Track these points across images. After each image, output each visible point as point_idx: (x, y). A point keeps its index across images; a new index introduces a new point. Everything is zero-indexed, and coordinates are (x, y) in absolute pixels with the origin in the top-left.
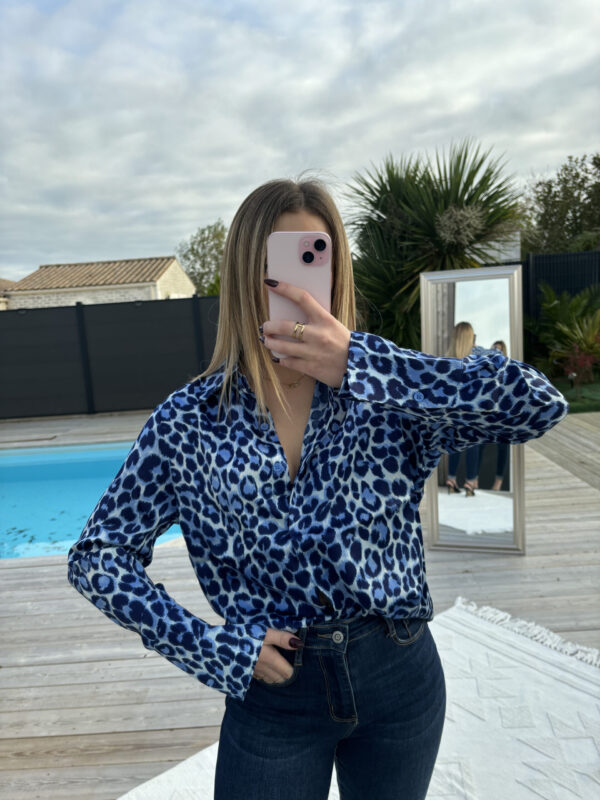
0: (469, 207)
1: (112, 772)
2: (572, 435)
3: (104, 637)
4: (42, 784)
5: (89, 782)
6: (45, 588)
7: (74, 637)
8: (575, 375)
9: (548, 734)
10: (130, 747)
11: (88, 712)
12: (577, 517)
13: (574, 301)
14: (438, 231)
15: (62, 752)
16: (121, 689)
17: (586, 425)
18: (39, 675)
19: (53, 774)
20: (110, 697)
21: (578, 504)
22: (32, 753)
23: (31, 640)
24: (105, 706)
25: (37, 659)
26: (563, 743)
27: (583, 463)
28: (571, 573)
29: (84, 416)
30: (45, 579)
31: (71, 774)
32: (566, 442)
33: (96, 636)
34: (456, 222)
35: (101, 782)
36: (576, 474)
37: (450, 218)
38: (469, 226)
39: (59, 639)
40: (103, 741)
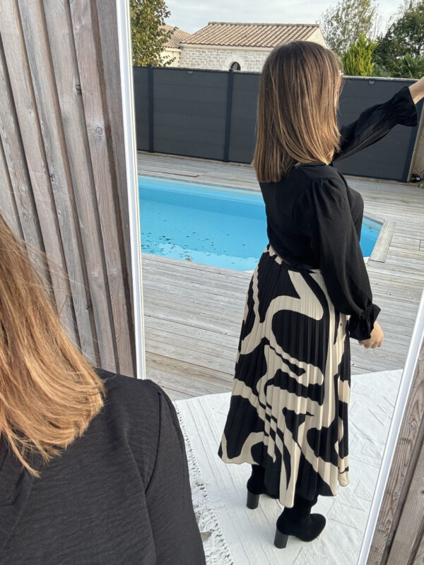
1: (197, 384)
3: (206, 317)
11: (191, 352)
15: (174, 367)
16: (210, 347)
18: (169, 326)
19: (169, 375)
20: (203, 348)
22: (160, 363)
23: (167, 307)
24: (200, 352)
30: (179, 274)
31: (178, 378)
33: (201, 315)
39: (182, 310)
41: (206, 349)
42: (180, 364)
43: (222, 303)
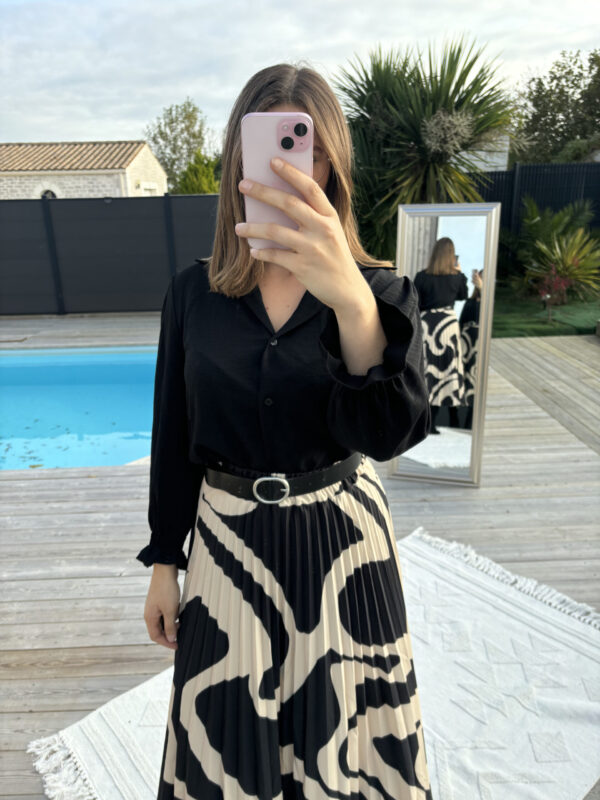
0: (459, 113)
1: (92, 684)
2: (539, 360)
3: (83, 555)
4: (28, 694)
5: (71, 692)
6: (23, 503)
7: (54, 554)
8: (548, 296)
9: (482, 658)
10: (108, 661)
11: (69, 627)
12: (533, 448)
13: (556, 218)
14: (424, 138)
15: (44, 664)
16: (99, 605)
17: (553, 350)
18: (21, 589)
19: (38, 685)
20: (88, 613)
21: (537, 435)
22: (18, 665)
23: (12, 555)
24: (85, 621)
25: (19, 574)
26: (495, 667)
27: (546, 391)
28: (521, 506)
29: (55, 316)
30: (23, 494)
31: (55, 685)
32: (533, 368)
33: (74, 553)
34: (443, 129)
35: (82, 693)
36: (537, 403)
37: (437, 124)
38: (456, 134)
39: (39, 555)
40: (83, 654)
41: (96, 613)
42: (55, 654)
43: (103, 525)
